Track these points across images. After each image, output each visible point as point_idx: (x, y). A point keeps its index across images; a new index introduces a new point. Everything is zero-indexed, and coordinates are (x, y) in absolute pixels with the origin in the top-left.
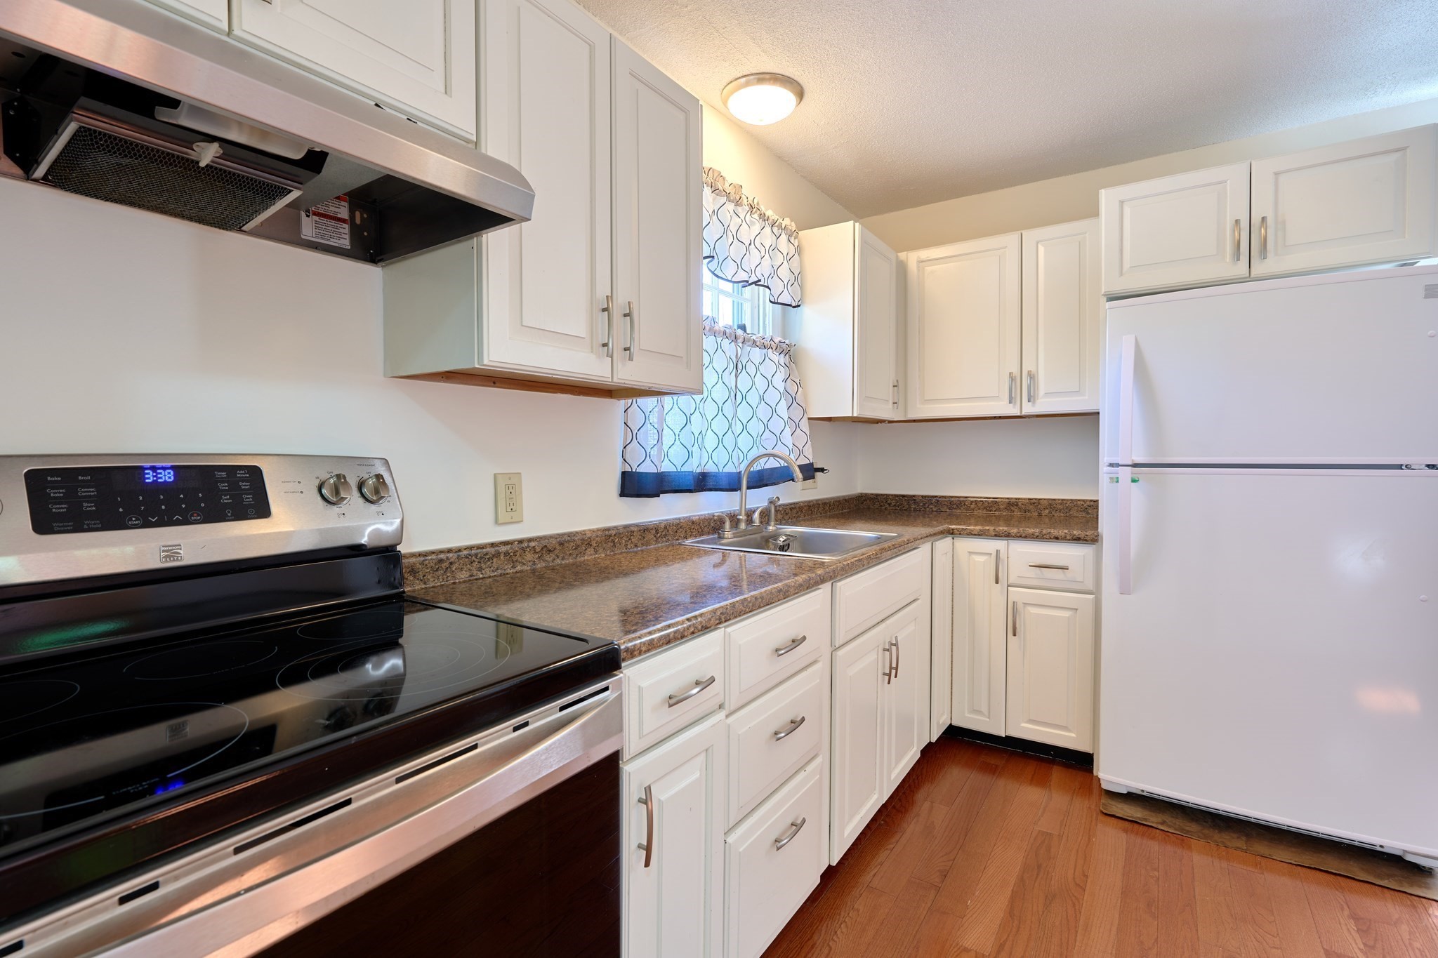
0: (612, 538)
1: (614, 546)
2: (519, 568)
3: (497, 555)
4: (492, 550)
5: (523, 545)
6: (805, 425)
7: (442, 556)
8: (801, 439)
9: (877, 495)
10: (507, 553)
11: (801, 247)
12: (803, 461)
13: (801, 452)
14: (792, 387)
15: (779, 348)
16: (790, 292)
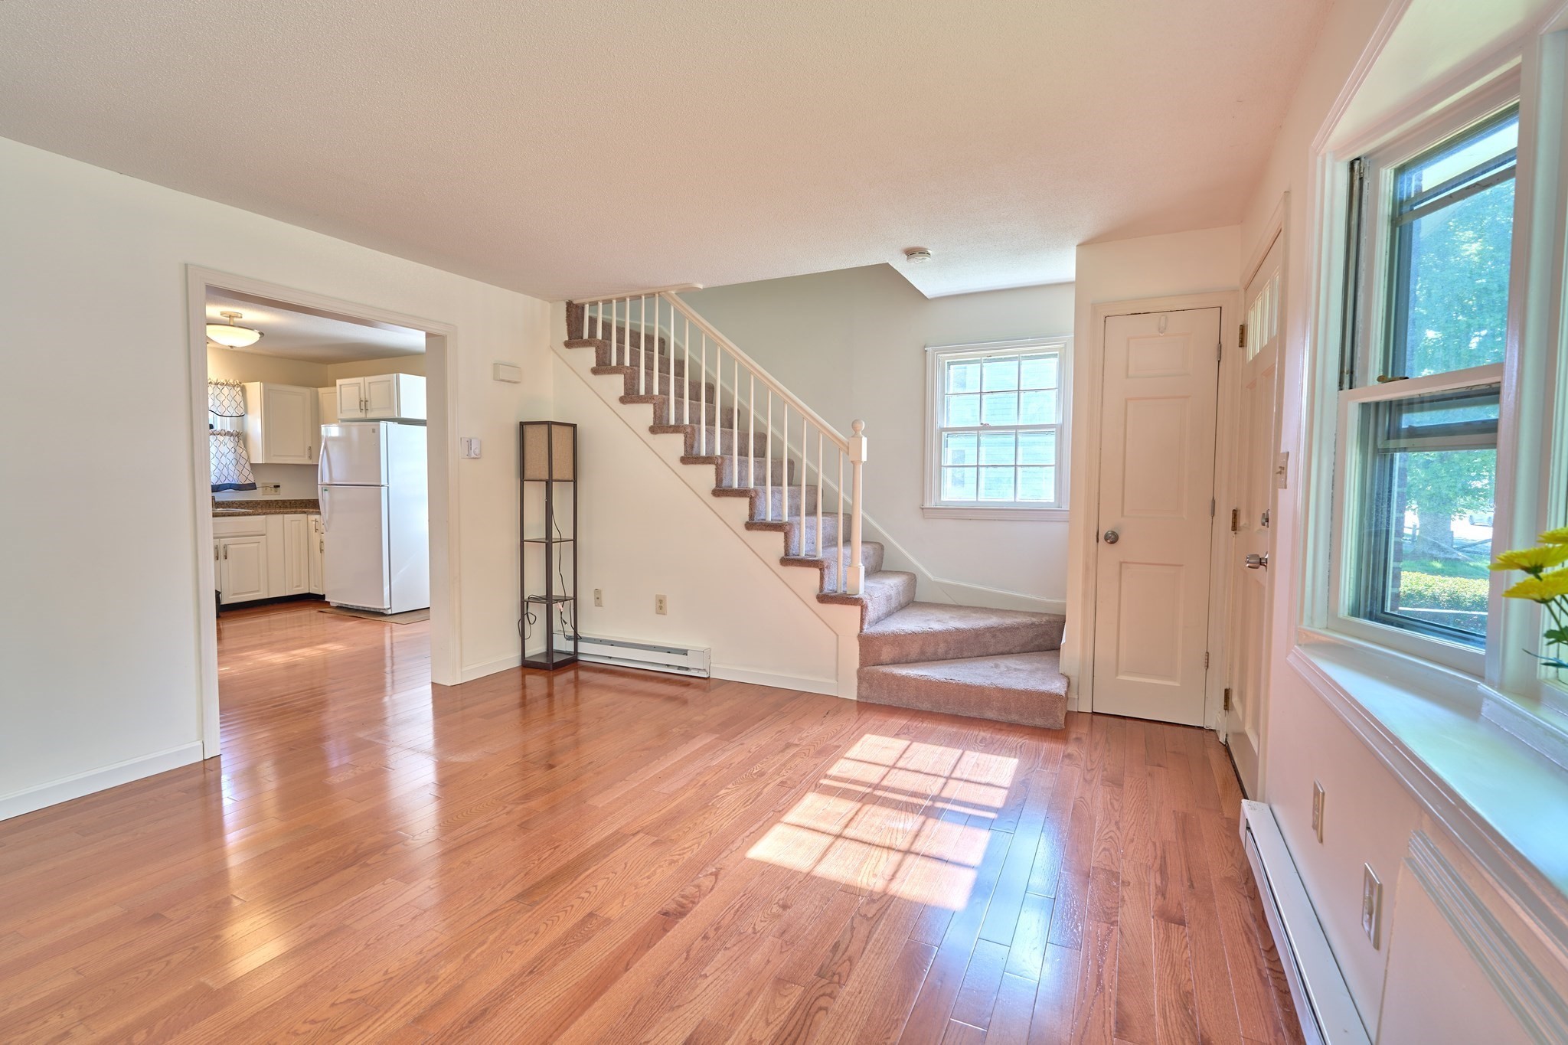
6: (248, 466)
8: (246, 473)
9: (315, 499)
11: (243, 390)
12: (247, 482)
13: (247, 478)
14: (240, 450)
15: (228, 434)
16: (232, 411)
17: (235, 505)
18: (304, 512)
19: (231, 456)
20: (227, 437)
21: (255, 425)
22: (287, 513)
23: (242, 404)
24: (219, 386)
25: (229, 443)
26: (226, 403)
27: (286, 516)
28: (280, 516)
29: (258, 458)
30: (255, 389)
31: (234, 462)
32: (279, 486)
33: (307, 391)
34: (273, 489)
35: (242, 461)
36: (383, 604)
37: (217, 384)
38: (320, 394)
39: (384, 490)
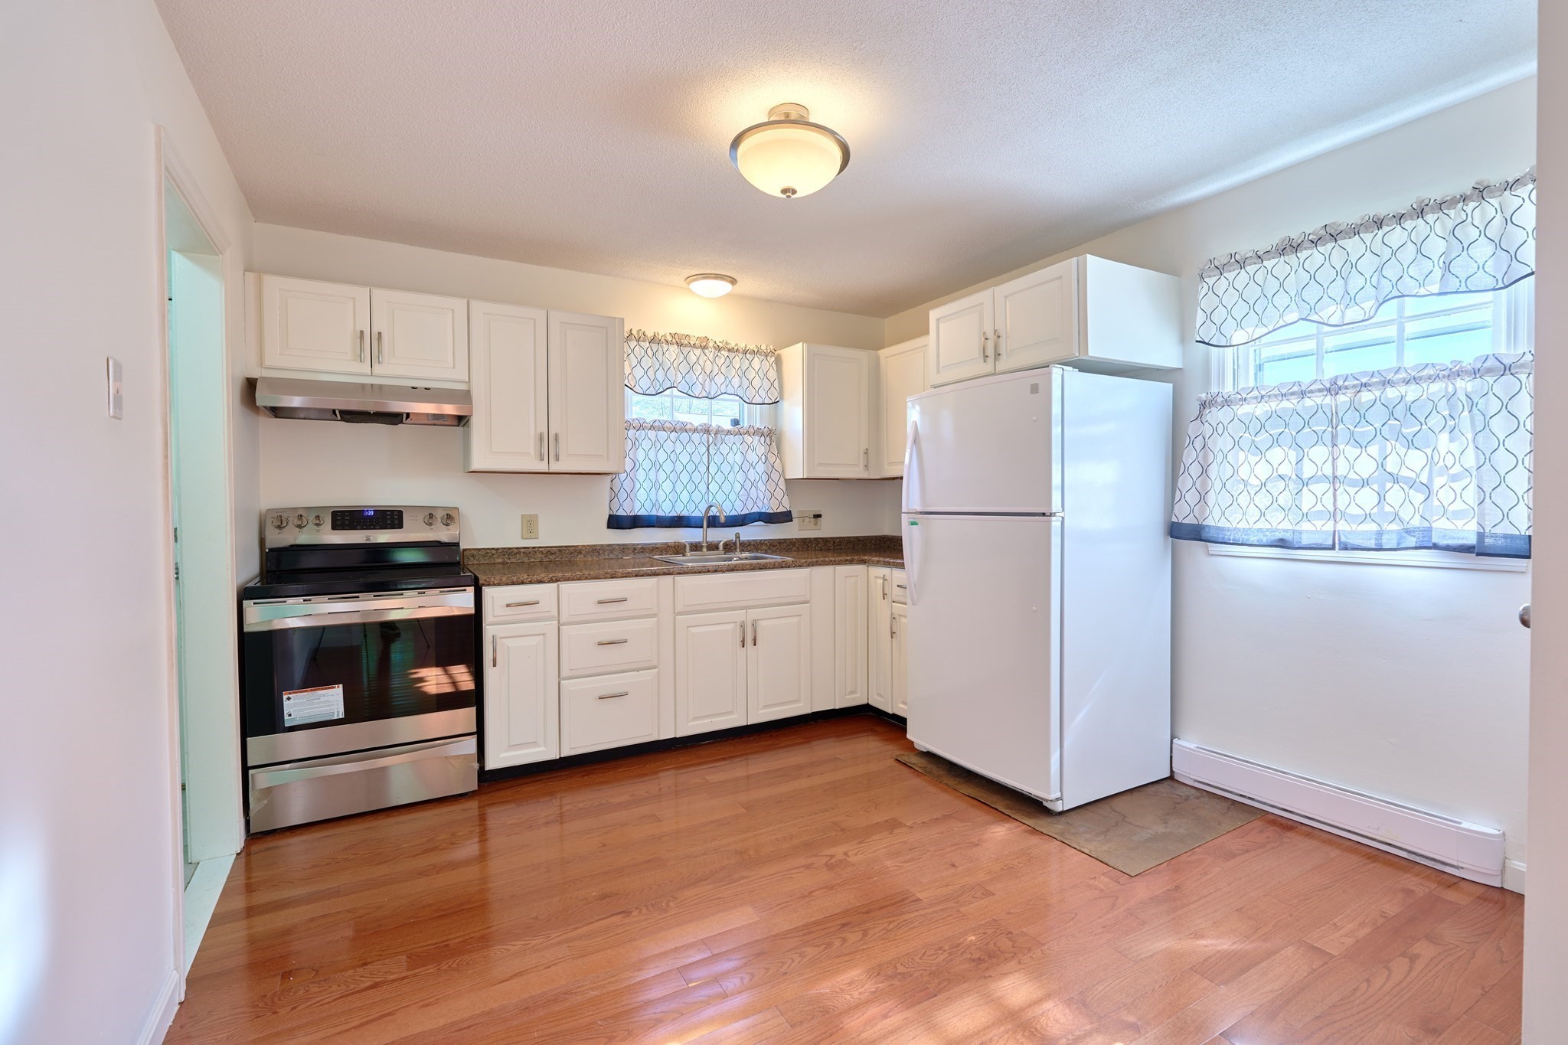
0: (595, 550)
1: (599, 554)
2: (532, 560)
3: (519, 553)
4: (516, 551)
5: (535, 550)
6: (782, 484)
7: (488, 551)
8: (779, 494)
9: (893, 537)
10: (524, 553)
11: (778, 361)
12: (781, 509)
13: (780, 503)
14: (772, 459)
15: (758, 432)
16: (763, 395)
17: (764, 547)
18: (863, 562)
19: (761, 468)
20: (757, 438)
21: (793, 417)
22: (840, 563)
23: (776, 384)
24: (748, 355)
25: (759, 445)
26: (757, 383)
27: (839, 568)
28: (829, 569)
29: (796, 471)
30: (795, 356)
31: (764, 477)
32: (819, 516)
33: (863, 356)
34: (813, 520)
35: (775, 476)
36: (1048, 789)
37: (745, 352)
38: (882, 361)
39: (1056, 523)
